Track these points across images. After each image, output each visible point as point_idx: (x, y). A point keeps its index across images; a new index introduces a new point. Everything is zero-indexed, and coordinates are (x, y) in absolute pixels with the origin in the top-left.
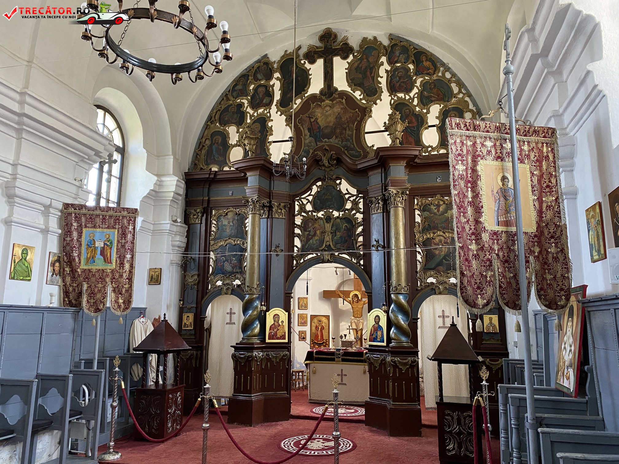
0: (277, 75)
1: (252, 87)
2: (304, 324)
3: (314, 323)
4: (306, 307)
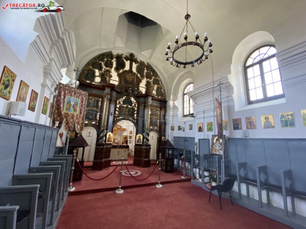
0: (115, 59)
1: (105, 59)
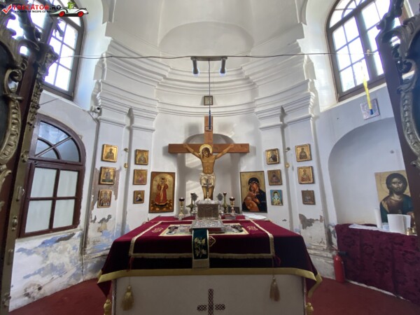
2: (142, 182)
3: (156, 181)
4: (145, 162)
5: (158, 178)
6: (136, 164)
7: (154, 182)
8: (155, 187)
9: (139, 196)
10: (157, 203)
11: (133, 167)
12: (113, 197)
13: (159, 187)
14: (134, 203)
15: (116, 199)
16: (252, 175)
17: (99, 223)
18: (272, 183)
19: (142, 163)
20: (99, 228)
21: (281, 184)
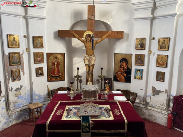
5: (52, 57)
6: (34, 48)
7: (49, 60)
8: (50, 64)
9: (40, 71)
10: (53, 75)
11: (33, 50)
12: (21, 73)
13: (53, 64)
14: (37, 76)
15: (24, 74)
16: (124, 57)
17: (15, 91)
18: (137, 64)
19: (39, 46)
20: (16, 95)
21: (144, 65)
